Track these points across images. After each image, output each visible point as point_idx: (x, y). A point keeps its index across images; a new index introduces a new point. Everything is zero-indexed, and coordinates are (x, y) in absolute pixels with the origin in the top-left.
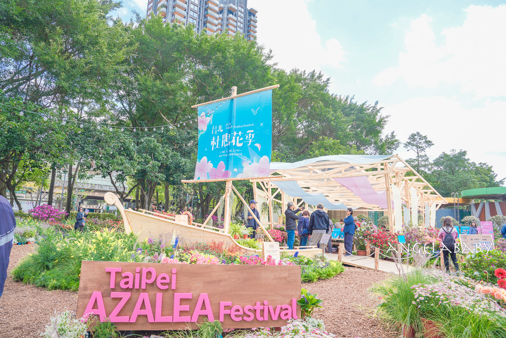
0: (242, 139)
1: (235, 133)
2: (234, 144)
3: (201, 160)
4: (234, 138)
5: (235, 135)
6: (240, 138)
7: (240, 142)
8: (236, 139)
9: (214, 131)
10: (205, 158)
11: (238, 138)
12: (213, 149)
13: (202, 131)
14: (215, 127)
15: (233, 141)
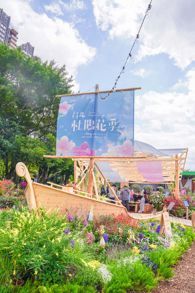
0: (105, 125)
1: (99, 121)
2: (98, 129)
3: (61, 139)
4: (98, 124)
5: (99, 122)
6: (103, 125)
7: (104, 128)
8: (100, 125)
9: (75, 116)
10: (65, 138)
11: (102, 124)
12: (74, 131)
13: (62, 114)
14: (76, 113)
15: (98, 127)
